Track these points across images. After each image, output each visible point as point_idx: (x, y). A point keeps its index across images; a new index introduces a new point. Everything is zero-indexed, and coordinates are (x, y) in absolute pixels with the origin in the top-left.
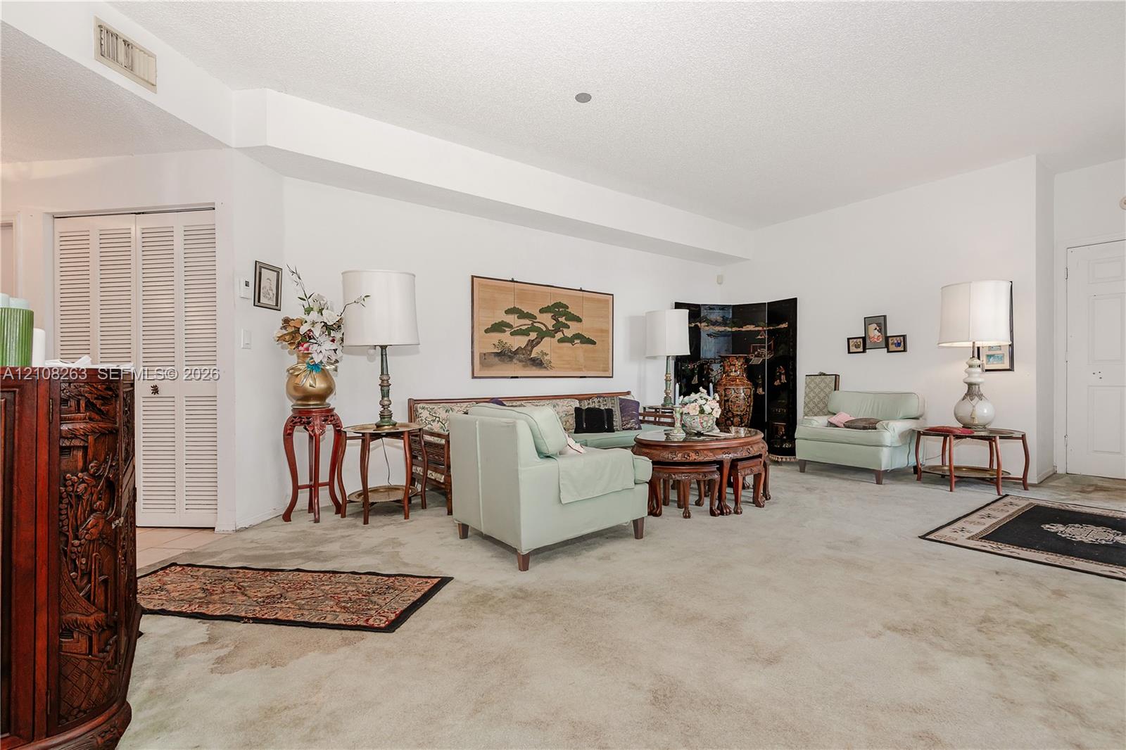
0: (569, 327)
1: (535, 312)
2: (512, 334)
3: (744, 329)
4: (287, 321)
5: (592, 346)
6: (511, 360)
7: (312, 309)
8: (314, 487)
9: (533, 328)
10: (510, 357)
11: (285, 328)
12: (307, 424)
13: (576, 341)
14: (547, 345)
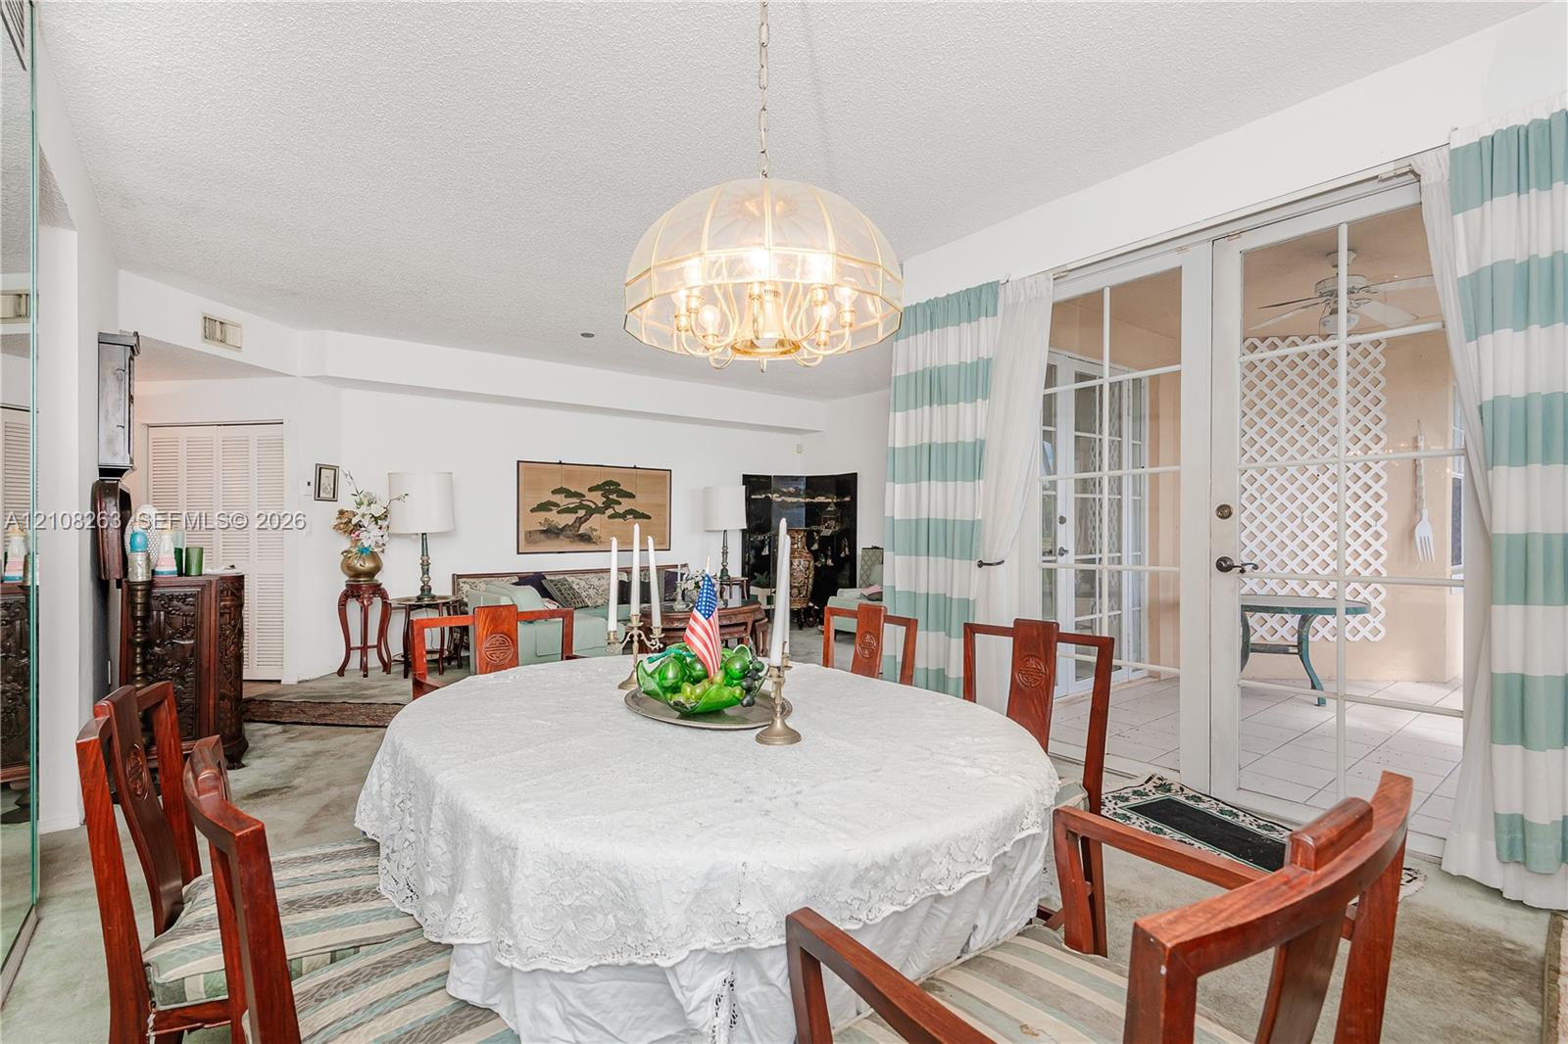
0: (620, 503)
1: (584, 490)
2: (558, 512)
3: (816, 500)
4: (342, 513)
5: (646, 520)
6: (558, 537)
7: (363, 503)
8: (364, 648)
9: (581, 506)
10: (556, 534)
11: (340, 518)
12: (358, 597)
13: (628, 517)
14: (596, 520)
